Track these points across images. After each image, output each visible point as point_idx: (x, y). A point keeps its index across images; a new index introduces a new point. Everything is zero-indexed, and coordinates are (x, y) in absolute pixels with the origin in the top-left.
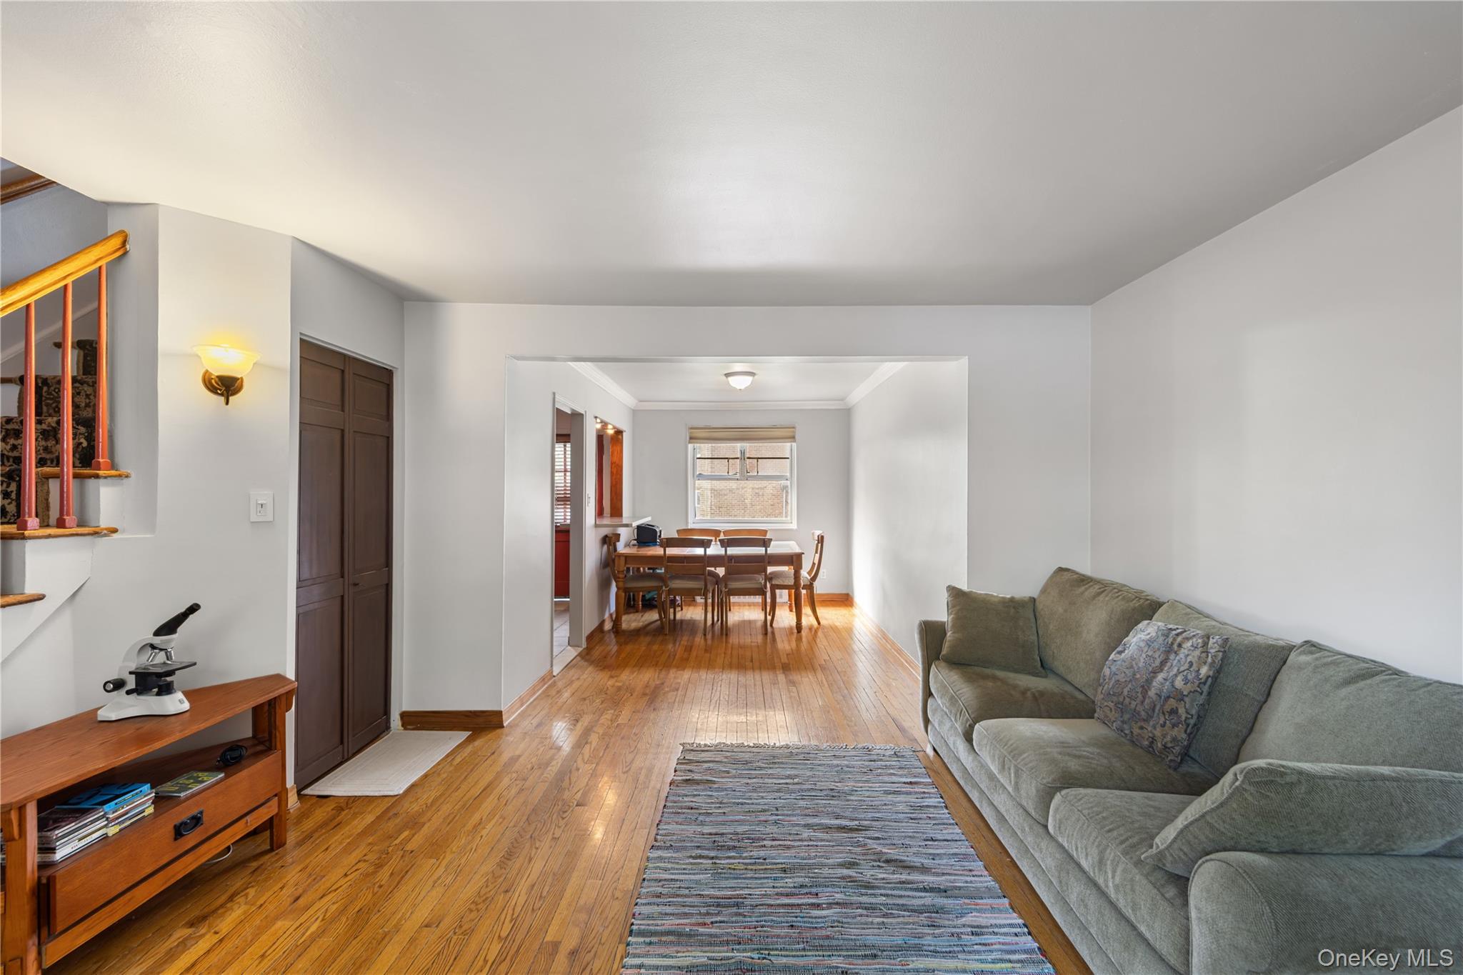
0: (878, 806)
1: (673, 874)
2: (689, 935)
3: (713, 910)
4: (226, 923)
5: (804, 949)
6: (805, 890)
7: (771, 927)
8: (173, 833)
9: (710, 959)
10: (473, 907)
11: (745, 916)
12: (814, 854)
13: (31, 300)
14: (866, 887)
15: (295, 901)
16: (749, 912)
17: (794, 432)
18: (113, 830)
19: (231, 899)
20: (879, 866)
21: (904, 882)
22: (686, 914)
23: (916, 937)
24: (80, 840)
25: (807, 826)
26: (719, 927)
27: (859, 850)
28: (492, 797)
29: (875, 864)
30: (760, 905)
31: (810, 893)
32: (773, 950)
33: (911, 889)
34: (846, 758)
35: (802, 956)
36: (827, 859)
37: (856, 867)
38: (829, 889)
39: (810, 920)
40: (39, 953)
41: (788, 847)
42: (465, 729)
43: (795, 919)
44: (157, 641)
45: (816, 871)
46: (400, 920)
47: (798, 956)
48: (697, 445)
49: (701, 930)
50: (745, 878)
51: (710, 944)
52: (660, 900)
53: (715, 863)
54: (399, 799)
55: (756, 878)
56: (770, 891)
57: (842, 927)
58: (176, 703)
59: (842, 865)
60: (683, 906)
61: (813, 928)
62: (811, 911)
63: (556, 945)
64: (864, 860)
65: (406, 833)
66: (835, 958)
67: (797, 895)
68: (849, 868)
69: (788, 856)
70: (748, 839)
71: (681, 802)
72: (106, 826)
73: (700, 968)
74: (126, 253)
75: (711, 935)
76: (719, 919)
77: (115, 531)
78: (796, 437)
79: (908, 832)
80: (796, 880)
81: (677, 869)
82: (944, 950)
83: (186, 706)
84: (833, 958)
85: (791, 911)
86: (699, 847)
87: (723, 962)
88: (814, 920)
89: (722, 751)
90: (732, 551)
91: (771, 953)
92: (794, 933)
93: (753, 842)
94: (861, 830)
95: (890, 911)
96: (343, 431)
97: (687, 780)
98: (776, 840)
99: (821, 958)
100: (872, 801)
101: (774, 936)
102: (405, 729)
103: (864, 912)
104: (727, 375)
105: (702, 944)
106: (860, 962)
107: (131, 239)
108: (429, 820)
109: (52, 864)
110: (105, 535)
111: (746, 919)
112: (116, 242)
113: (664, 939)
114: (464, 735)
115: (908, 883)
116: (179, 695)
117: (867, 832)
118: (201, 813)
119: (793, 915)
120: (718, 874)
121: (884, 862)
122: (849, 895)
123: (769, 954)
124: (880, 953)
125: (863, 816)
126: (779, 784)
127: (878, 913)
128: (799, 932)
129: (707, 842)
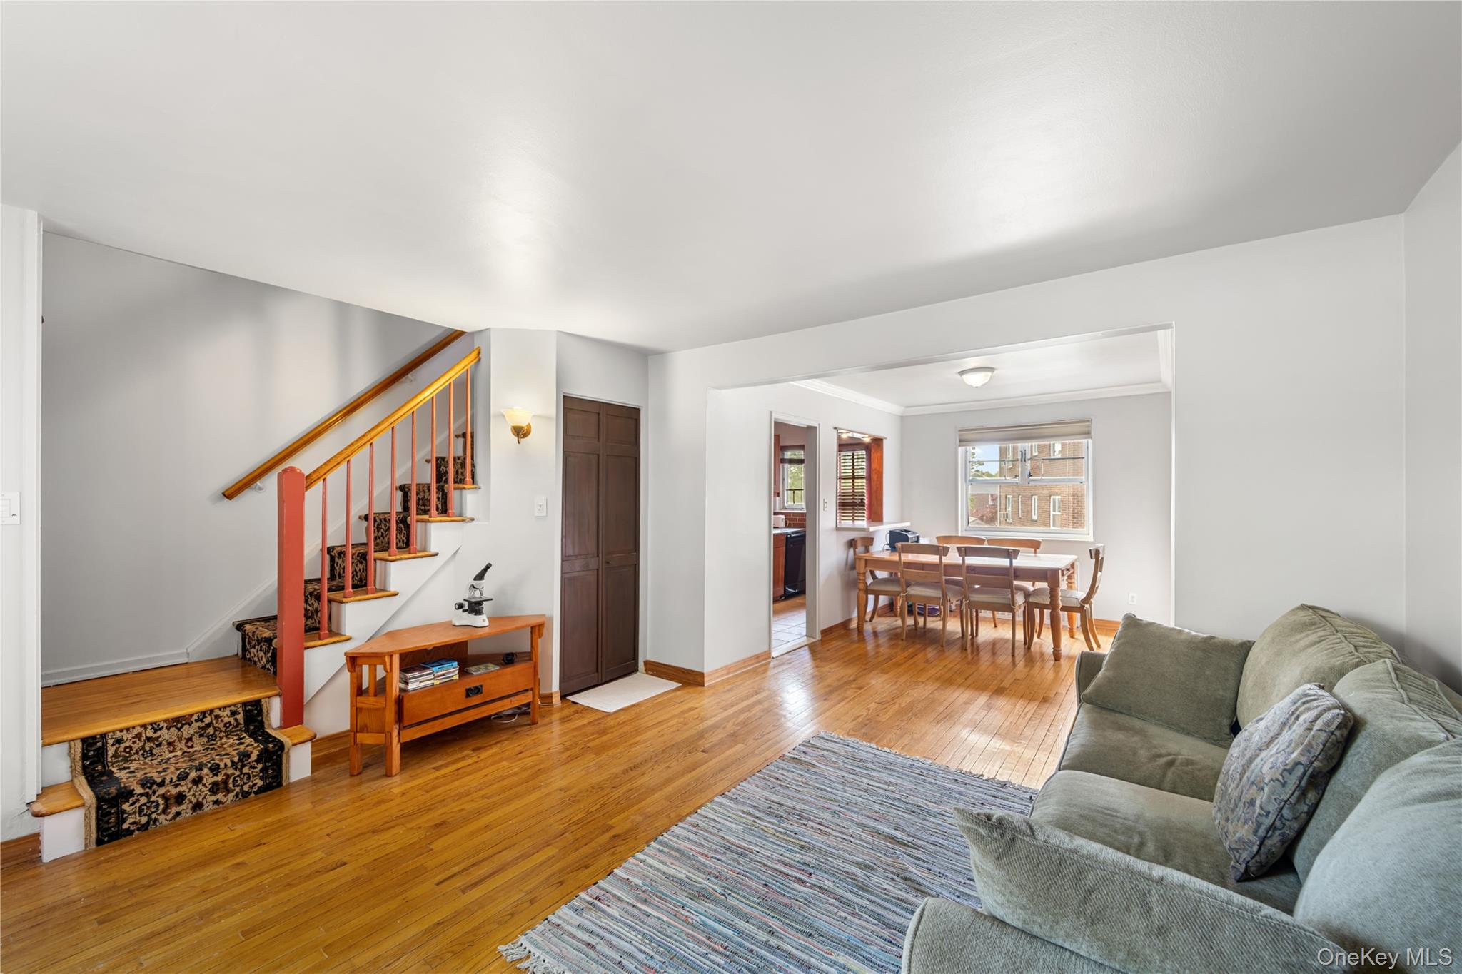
0: (952, 835)
1: (718, 817)
2: (689, 858)
3: (721, 850)
4: (484, 755)
5: (758, 904)
6: (805, 868)
7: (750, 879)
8: (465, 693)
9: (687, 877)
10: (590, 789)
11: (739, 864)
12: (841, 847)
13: (433, 395)
14: (861, 889)
15: (518, 754)
16: (745, 862)
17: (1089, 426)
18: (436, 682)
19: (496, 744)
20: (893, 879)
21: (902, 900)
22: (701, 844)
23: (863, 942)
24: (420, 682)
25: (861, 825)
26: (714, 862)
27: (888, 860)
28: (656, 730)
29: (890, 875)
30: (759, 862)
31: (806, 871)
32: (734, 892)
33: (903, 908)
34: (967, 786)
35: (752, 907)
36: (850, 854)
37: (869, 871)
38: (823, 874)
39: (786, 888)
40: (399, 733)
41: (824, 833)
42: (680, 683)
43: (774, 882)
44: (475, 583)
45: (830, 859)
46: (552, 782)
47: (749, 906)
48: (970, 449)
49: (701, 858)
50: (766, 840)
51: (698, 869)
52: (694, 829)
53: (755, 822)
54: (609, 715)
55: (775, 844)
56: (774, 856)
57: (805, 904)
58: (481, 621)
59: (857, 864)
60: (704, 839)
61: (782, 894)
62: (793, 883)
63: (611, 827)
64: (884, 869)
65: (595, 736)
66: (776, 920)
67: (795, 867)
68: (862, 869)
69: (817, 839)
70: (799, 815)
71: (776, 773)
72: (433, 679)
73: (675, 880)
74: (480, 359)
75: (703, 864)
76: (720, 857)
77: (473, 520)
78: (1093, 433)
79: (958, 866)
80: (804, 857)
81: (725, 815)
82: (878, 962)
83: (487, 623)
84: (774, 919)
85: (776, 875)
86: (755, 806)
87: (694, 883)
88: (788, 890)
89: (848, 746)
90: (972, 560)
91: (732, 894)
92: (763, 890)
93: (800, 819)
94: (909, 846)
95: (861, 914)
96: (598, 455)
97: (794, 758)
98: (821, 825)
99: (766, 915)
100: (949, 828)
101: (746, 885)
102: (647, 673)
103: (837, 903)
104: (961, 373)
105: (692, 866)
106: (793, 933)
107: (482, 352)
108: (612, 732)
109: (405, 691)
110: (468, 522)
111: (738, 866)
112: (474, 354)
113: (672, 852)
114: (677, 685)
115: (906, 903)
116: (484, 617)
117: (913, 850)
118: (481, 686)
119: (776, 879)
120: (749, 830)
121: (902, 878)
122: (838, 887)
123: (729, 894)
124: (816, 936)
125: (925, 837)
126: (873, 786)
127: (849, 909)
128: (767, 892)
129: (764, 806)
